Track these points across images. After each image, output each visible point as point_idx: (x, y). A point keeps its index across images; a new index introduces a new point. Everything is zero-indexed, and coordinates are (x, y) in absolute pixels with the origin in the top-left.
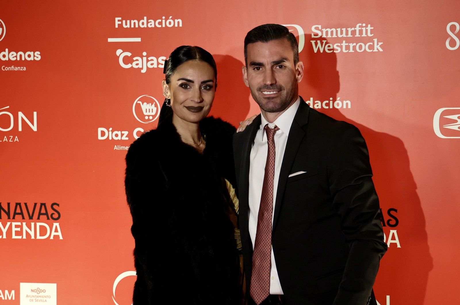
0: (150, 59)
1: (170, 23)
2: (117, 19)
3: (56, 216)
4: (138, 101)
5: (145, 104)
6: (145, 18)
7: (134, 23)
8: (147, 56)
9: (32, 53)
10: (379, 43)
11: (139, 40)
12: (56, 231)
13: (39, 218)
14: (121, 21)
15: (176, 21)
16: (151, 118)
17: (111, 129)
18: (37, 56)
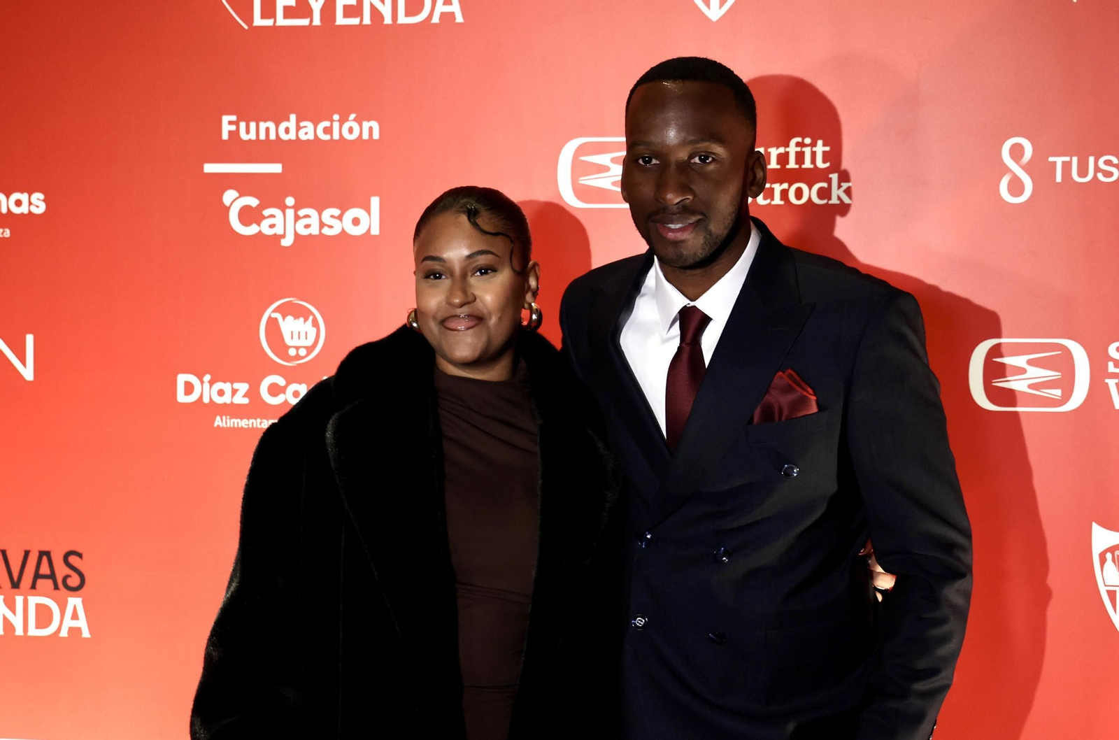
0: (302, 213)
1: (352, 129)
2: (226, 119)
3: (74, 581)
4: (275, 311)
5: (290, 318)
6: (293, 117)
7: (265, 129)
8: (296, 207)
9: (24, 197)
10: (842, 184)
11: (276, 168)
12: (75, 616)
13: (33, 586)
14: (237, 123)
15: (366, 125)
16: (303, 352)
17: (207, 378)
18: (36, 204)
